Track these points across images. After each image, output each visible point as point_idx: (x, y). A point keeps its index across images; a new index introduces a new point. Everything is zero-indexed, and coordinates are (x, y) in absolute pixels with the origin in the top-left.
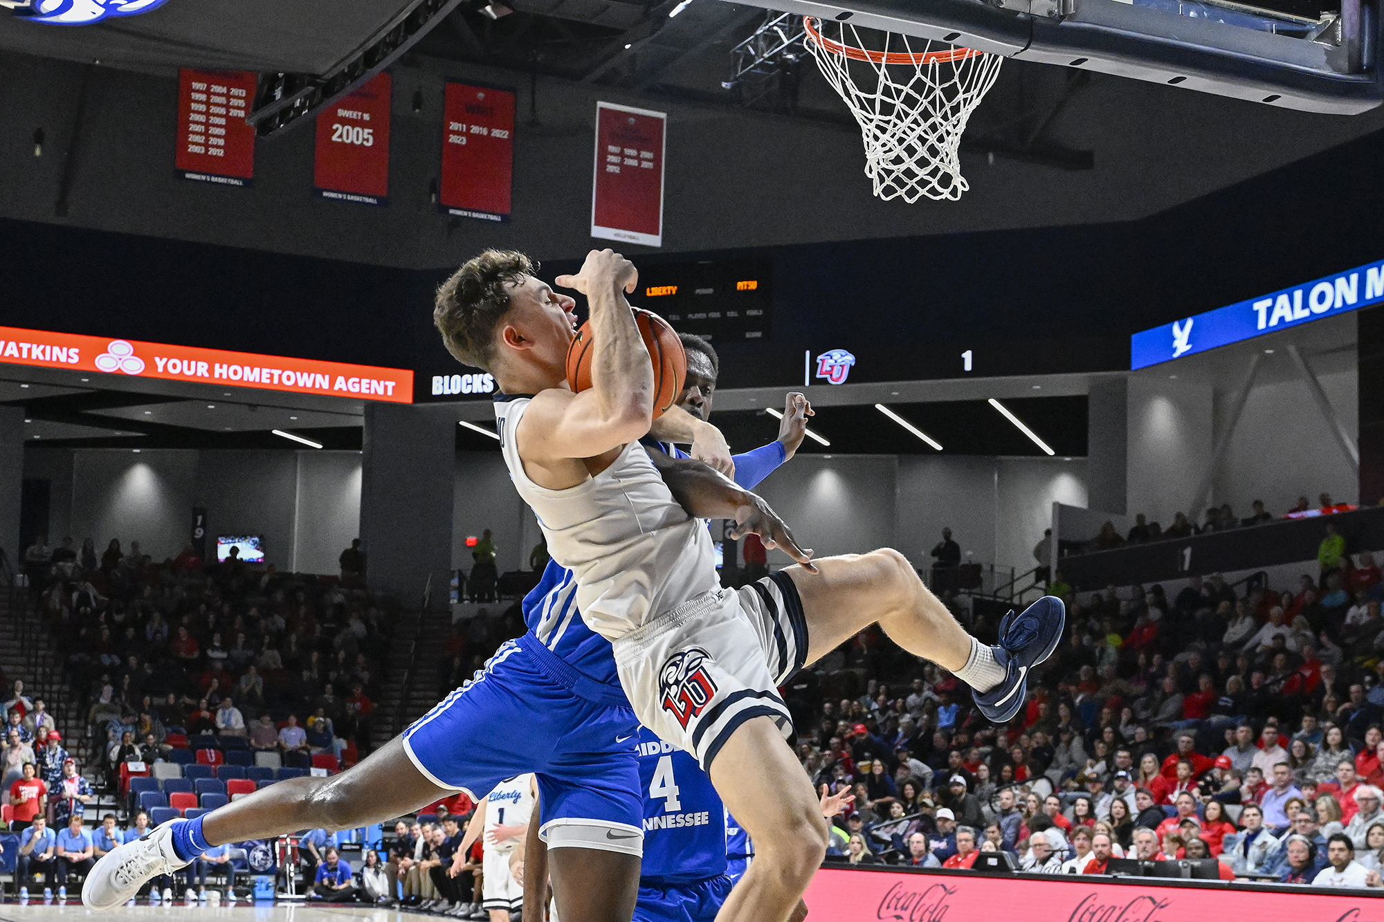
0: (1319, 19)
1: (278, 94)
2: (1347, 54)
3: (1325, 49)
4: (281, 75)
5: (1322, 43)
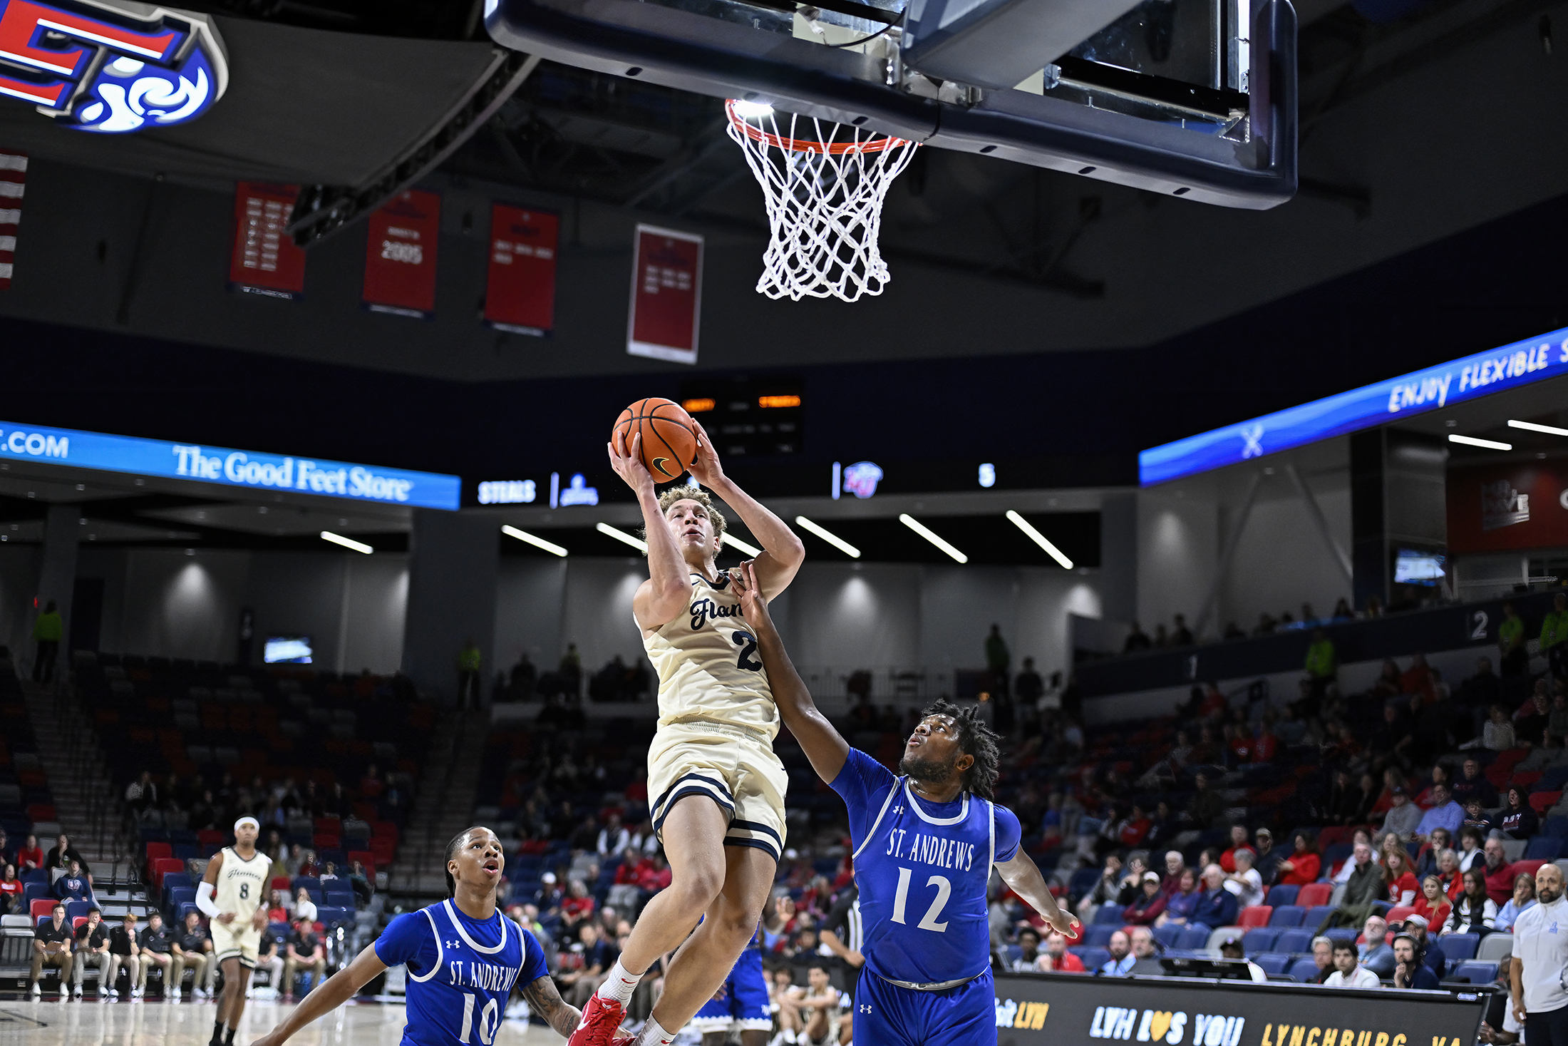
0: (1228, 116)
1: (316, 205)
2: (1255, 151)
3: (1234, 145)
4: (319, 188)
5: (1231, 139)
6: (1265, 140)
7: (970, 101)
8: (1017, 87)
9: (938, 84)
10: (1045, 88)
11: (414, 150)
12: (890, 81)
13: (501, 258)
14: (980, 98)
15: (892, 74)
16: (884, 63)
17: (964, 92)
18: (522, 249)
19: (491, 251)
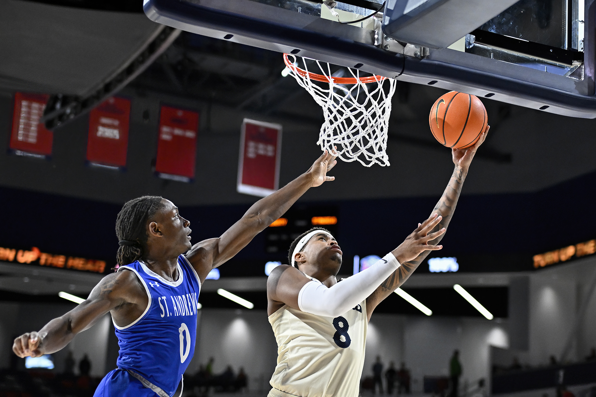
0: (571, 64)
1: (58, 106)
2: (587, 85)
3: (575, 81)
4: (60, 96)
5: (573, 78)
6: (593, 78)
7: (422, 55)
8: (449, 48)
9: (404, 45)
10: (466, 48)
11: (114, 75)
12: (376, 44)
13: (166, 137)
14: (428, 54)
15: (378, 39)
16: (373, 33)
17: (419, 50)
18: (178, 132)
19: (159, 132)
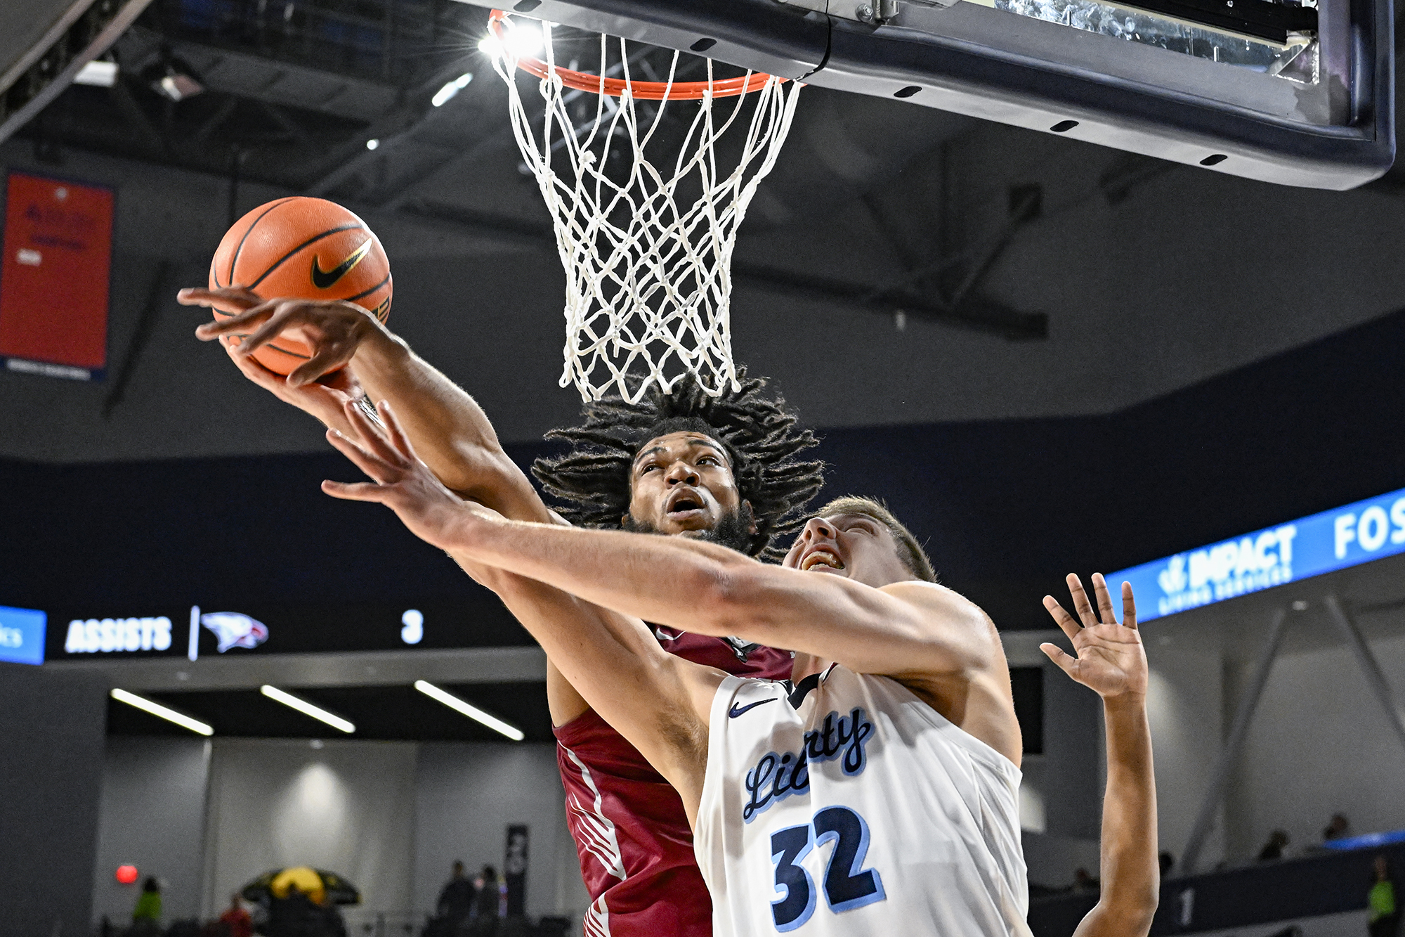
0: (1284, 42)
2: (1327, 97)
3: (1296, 89)
5: (1290, 79)
6: (1343, 80)
7: (879, 16)
14: (895, 11)
